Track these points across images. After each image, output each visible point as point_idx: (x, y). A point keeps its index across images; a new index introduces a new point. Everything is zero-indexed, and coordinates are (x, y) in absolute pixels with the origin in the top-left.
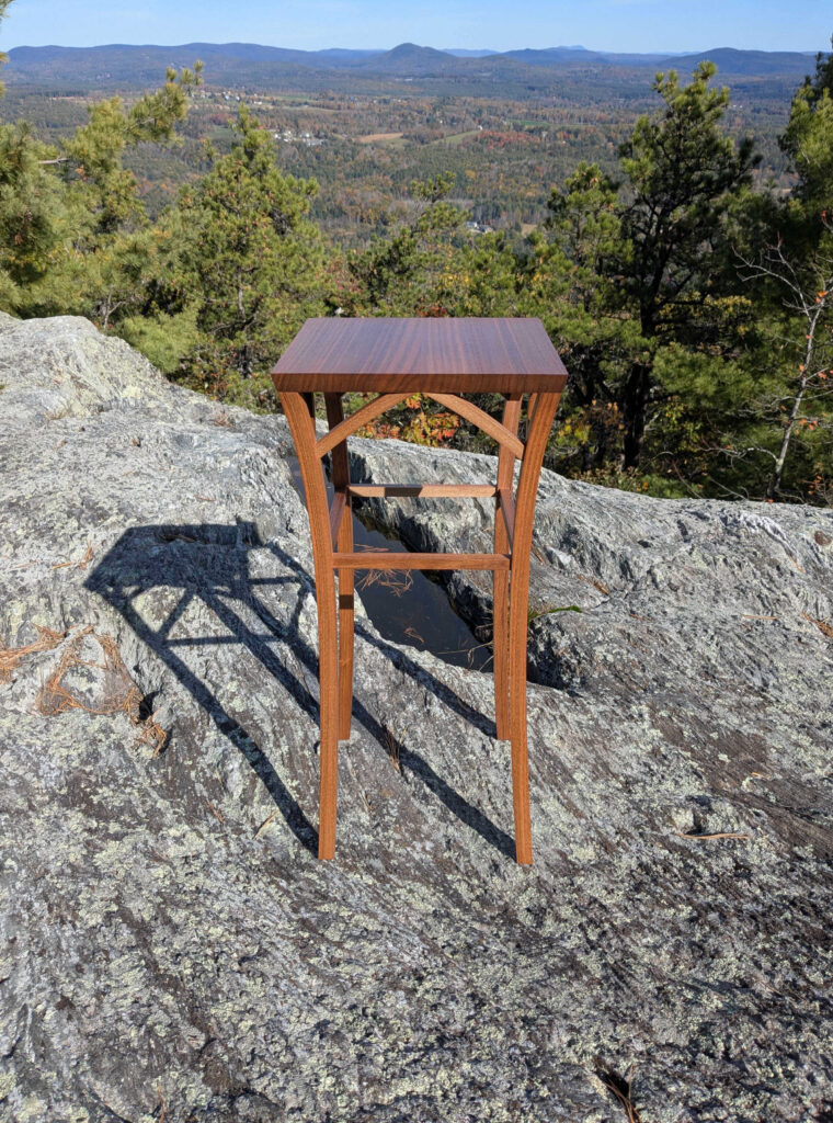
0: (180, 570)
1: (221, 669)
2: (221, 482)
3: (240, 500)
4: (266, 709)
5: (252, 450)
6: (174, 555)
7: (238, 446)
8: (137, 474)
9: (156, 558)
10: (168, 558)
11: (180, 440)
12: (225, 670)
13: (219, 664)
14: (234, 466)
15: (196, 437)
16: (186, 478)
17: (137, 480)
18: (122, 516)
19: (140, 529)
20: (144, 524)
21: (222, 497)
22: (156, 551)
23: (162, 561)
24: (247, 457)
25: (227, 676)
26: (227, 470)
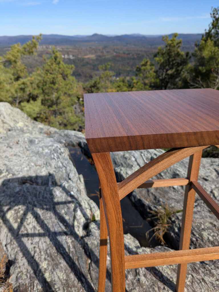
0: (26, 198)
1: (40, 252)
2: (44, 158)
3: (50, 165)
4: (61, 281)
5: (55, 145)
6: (24, 191)
7: (51, 143)
8: (15, 155)
9: (17, 193)
10: (22, 193)
11: (31, 142)
12: (42, 253)
13: (40, 249)
14: (49, 151)
15: (37, 140)
16: (32, 157)
17: (14, 158)
18: (7, 173)
19: (13, 179)
20: (14, 177)
21: (44, 164)
22: (17, 189)
23: (19, 194)
24: (54, 148)
25: (43, 257)
26: (46, 153)
